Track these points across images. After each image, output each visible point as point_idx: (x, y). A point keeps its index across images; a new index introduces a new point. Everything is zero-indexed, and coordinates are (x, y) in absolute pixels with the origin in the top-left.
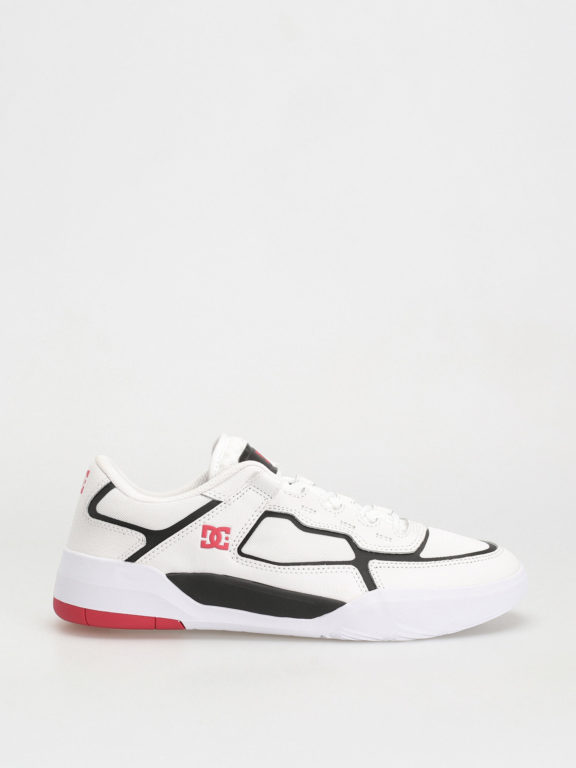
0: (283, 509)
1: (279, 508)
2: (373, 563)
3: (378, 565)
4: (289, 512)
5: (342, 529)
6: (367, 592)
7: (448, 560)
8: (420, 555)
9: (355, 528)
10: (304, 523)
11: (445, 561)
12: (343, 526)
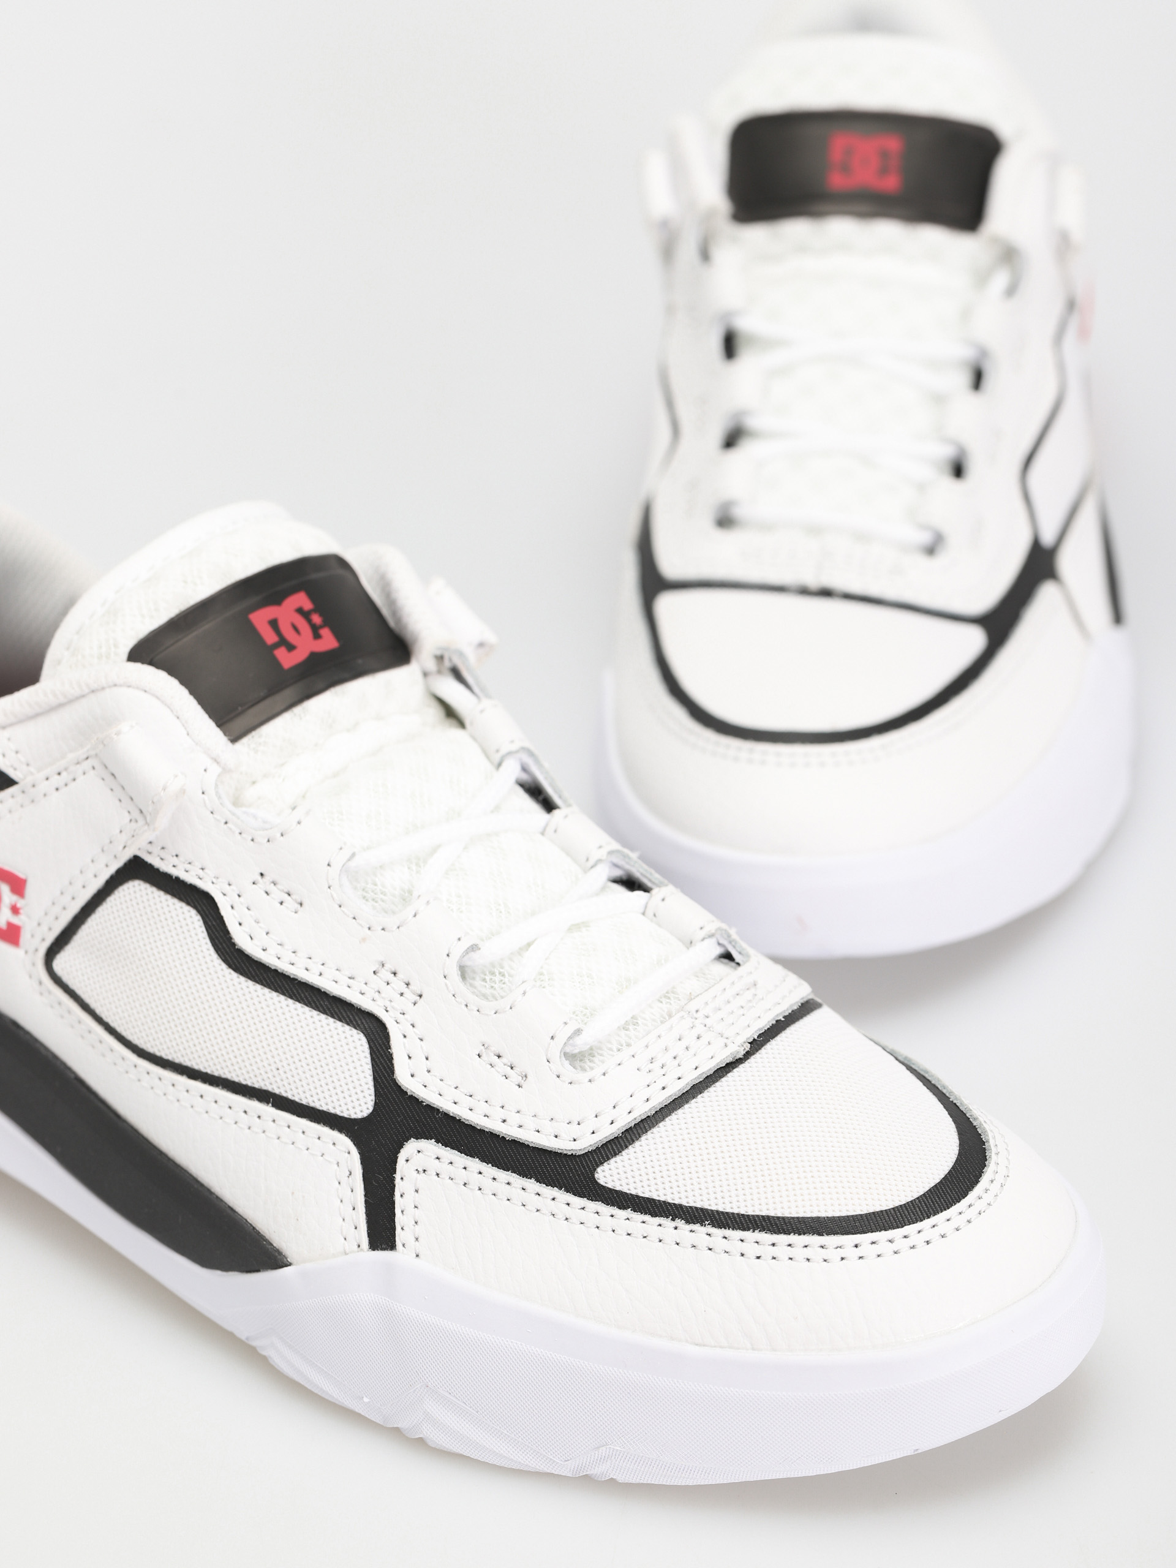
0: (188, 867)
1: (175, 861)
2: (419, 1152)
3: (433, 1166)
4: (204, 885)
5: (370, 992)
6: (362, 1250)
7: (680, 1223)
8: (599, 1170)
9: (421, 1002)
10: (241, 938)
11: (667, 1223)
12: (377, 982)
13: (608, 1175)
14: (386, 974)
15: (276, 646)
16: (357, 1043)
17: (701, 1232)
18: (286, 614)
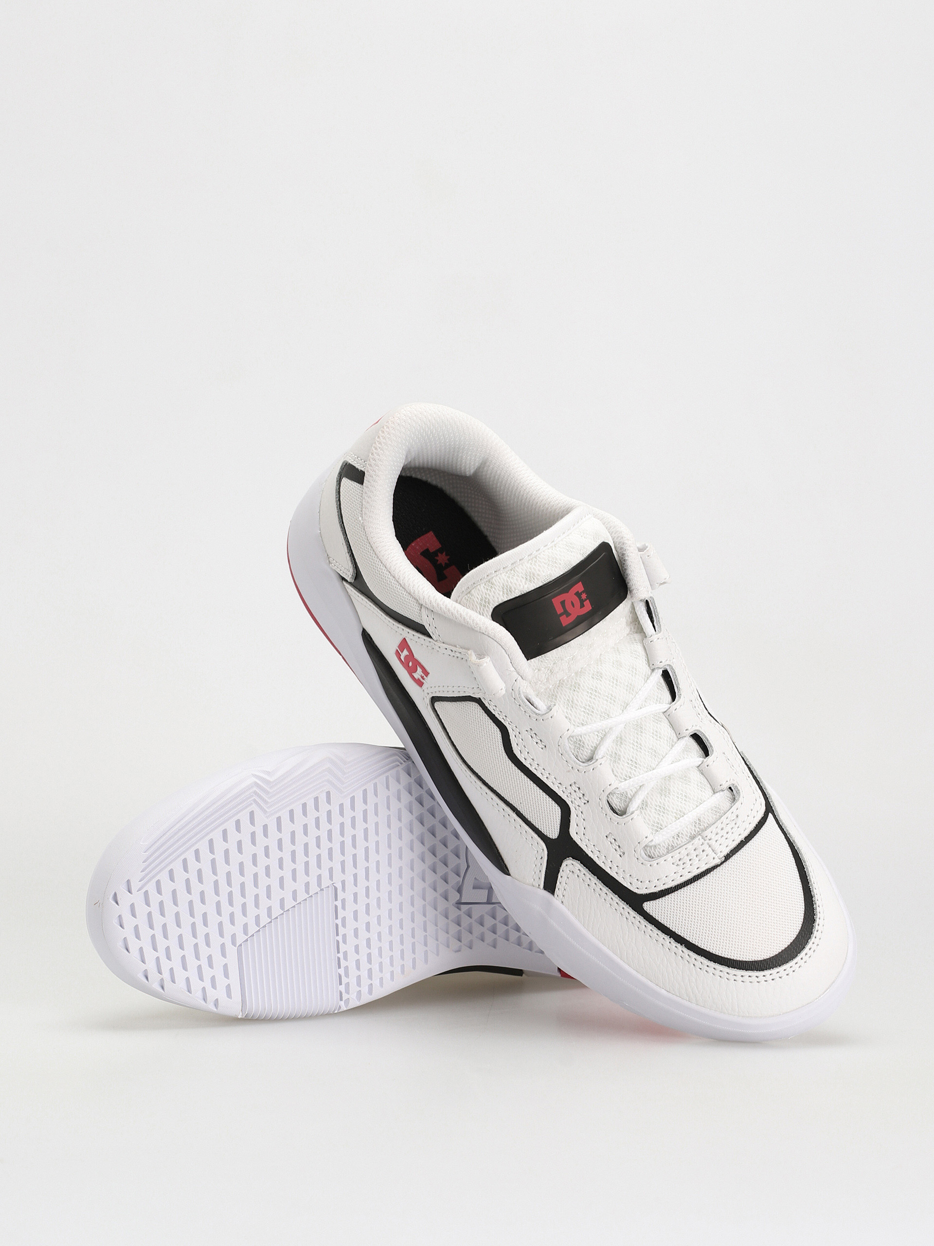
1: (495, 708)
2: (573, 863)
3: (578, 872)
4: (505, 723)
5: (567, 793)
6: (540, 888)
7: (672, 940)
8: (645, 903)
9: (587, 804)
10: (516, 751)
11: (667, 938)
12: (570, 789)
13: (648, 906)
14: (575, 788)
15: (561, 615)
16: (557, 810)
17: (681, 948)
18: (570, 597)
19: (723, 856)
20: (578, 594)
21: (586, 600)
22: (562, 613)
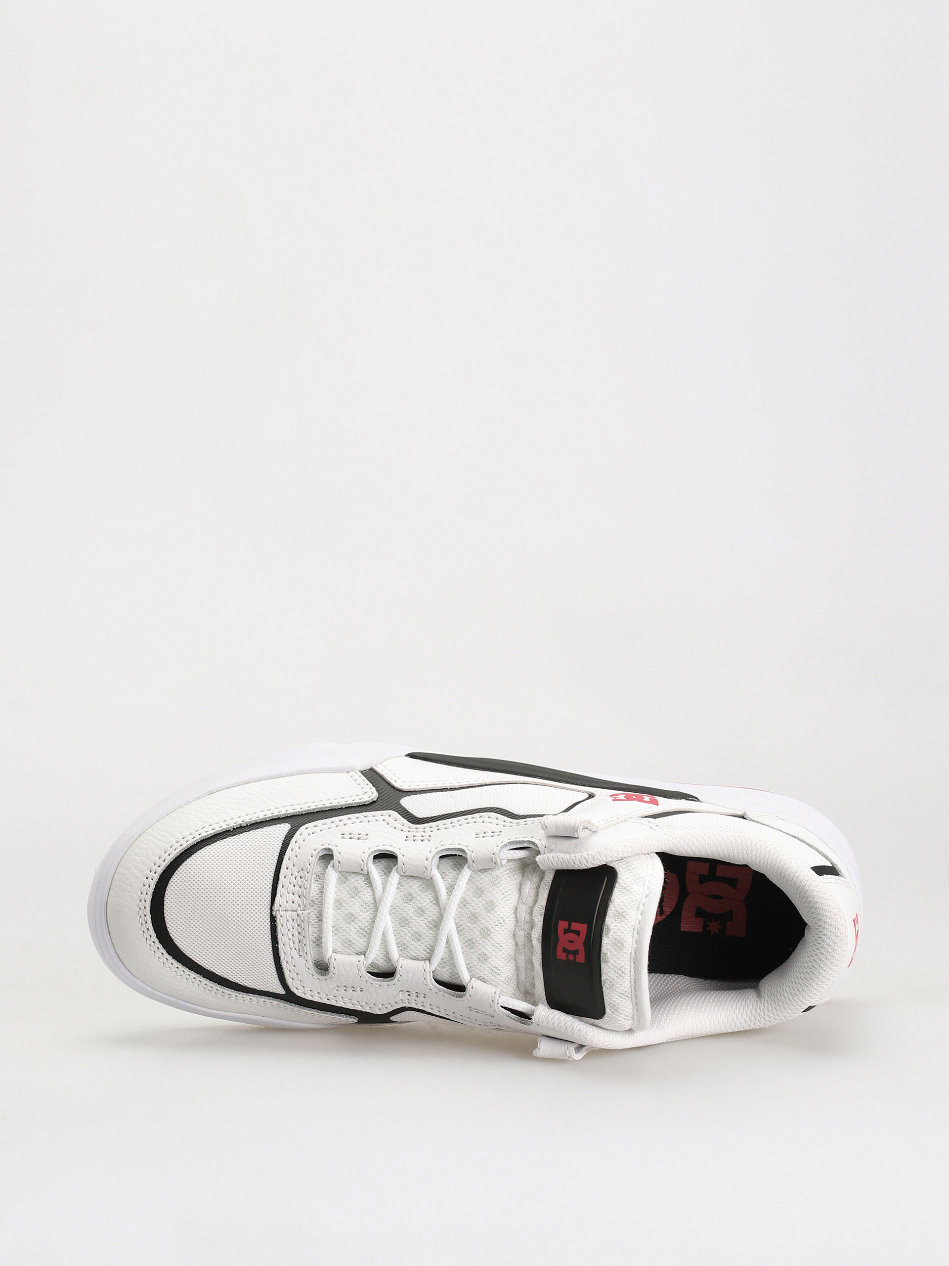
8: (289, 827)
13: (284, 828)
16: (419, 813)
18: (578, 944)
19: (277, 916)
20: (576, 952)
21: (567, 957)
22: (570, 927)
